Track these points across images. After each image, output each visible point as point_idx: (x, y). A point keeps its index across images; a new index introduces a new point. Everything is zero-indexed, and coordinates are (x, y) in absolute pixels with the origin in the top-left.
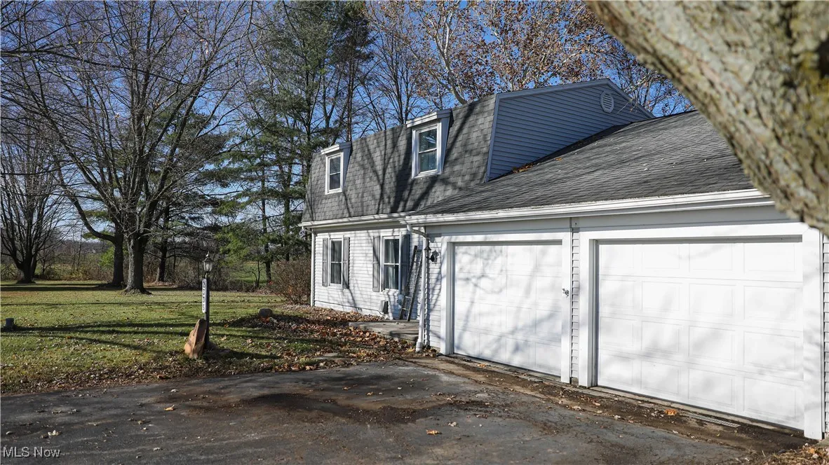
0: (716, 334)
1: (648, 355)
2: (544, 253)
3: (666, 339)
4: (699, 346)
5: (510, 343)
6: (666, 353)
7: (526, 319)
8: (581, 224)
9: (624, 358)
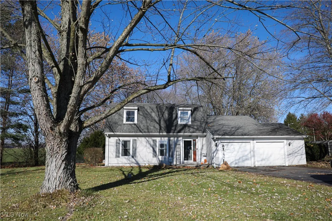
0: (271, 156)
1: (262, 160)
2: (241, 145)
3: (264, 157)
4: (269, 158)
5: (234, 162)
6: (264, 160)
7: (237, 158)
8: (255, 139)
9: (258, 161)
